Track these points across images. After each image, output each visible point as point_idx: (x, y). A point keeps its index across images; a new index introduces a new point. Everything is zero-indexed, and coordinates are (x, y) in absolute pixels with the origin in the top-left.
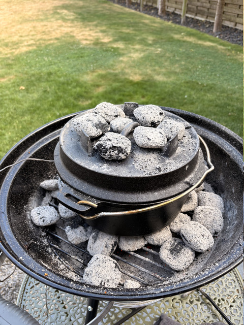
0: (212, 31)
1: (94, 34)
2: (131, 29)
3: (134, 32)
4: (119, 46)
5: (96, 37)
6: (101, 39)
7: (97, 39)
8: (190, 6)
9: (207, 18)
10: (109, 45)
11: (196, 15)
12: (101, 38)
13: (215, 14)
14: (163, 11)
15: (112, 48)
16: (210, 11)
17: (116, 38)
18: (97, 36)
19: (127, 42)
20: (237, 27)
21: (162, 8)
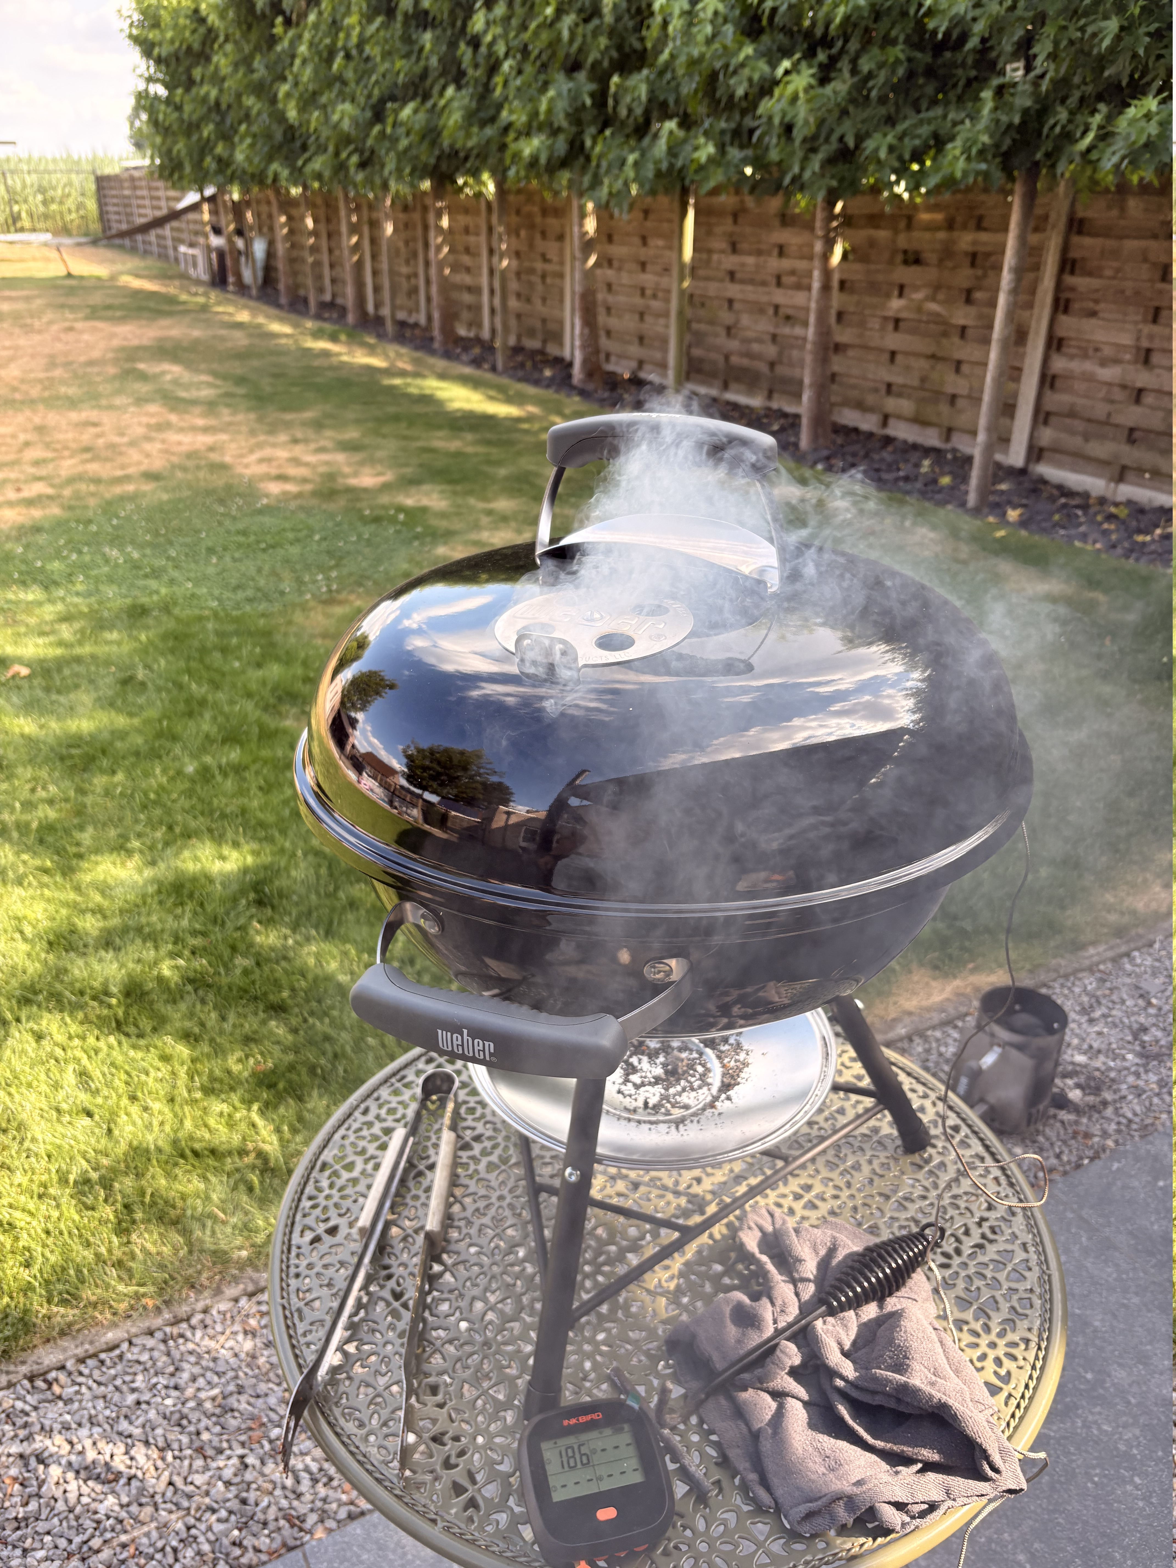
0: (796, 445)
1: (311, 458)
2: (469, 437)
3: (481, 449)
4: (425, 502)
5: (322, 469)
6: (346, 476)
7: (331, 477)
8: (696, 352)
9: (770, 395)
10: (385, 499)
11: (726, 386)
12: (347, 470)
13: (801, 383)
14: (592, 370)
15: (400, 509)
16: (780, 370)
17: (408, 471)
18: (327, 463)
19: (459, 488)
20: (890, 431)
21: (585, 362)
